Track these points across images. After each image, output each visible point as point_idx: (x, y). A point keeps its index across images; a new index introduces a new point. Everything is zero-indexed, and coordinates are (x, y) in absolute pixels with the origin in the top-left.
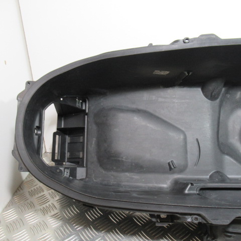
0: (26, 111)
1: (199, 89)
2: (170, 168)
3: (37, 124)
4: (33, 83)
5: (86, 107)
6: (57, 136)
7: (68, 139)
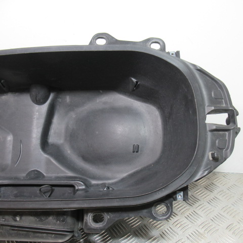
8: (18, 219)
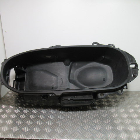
0: (4, 67)
1: (63, 62)
2: (52, 88)
3: (7, 73)
4: (7, 59)
5: (26, 71)
6: (15, 82)
7: (19, 83)
8: (76, 97)
